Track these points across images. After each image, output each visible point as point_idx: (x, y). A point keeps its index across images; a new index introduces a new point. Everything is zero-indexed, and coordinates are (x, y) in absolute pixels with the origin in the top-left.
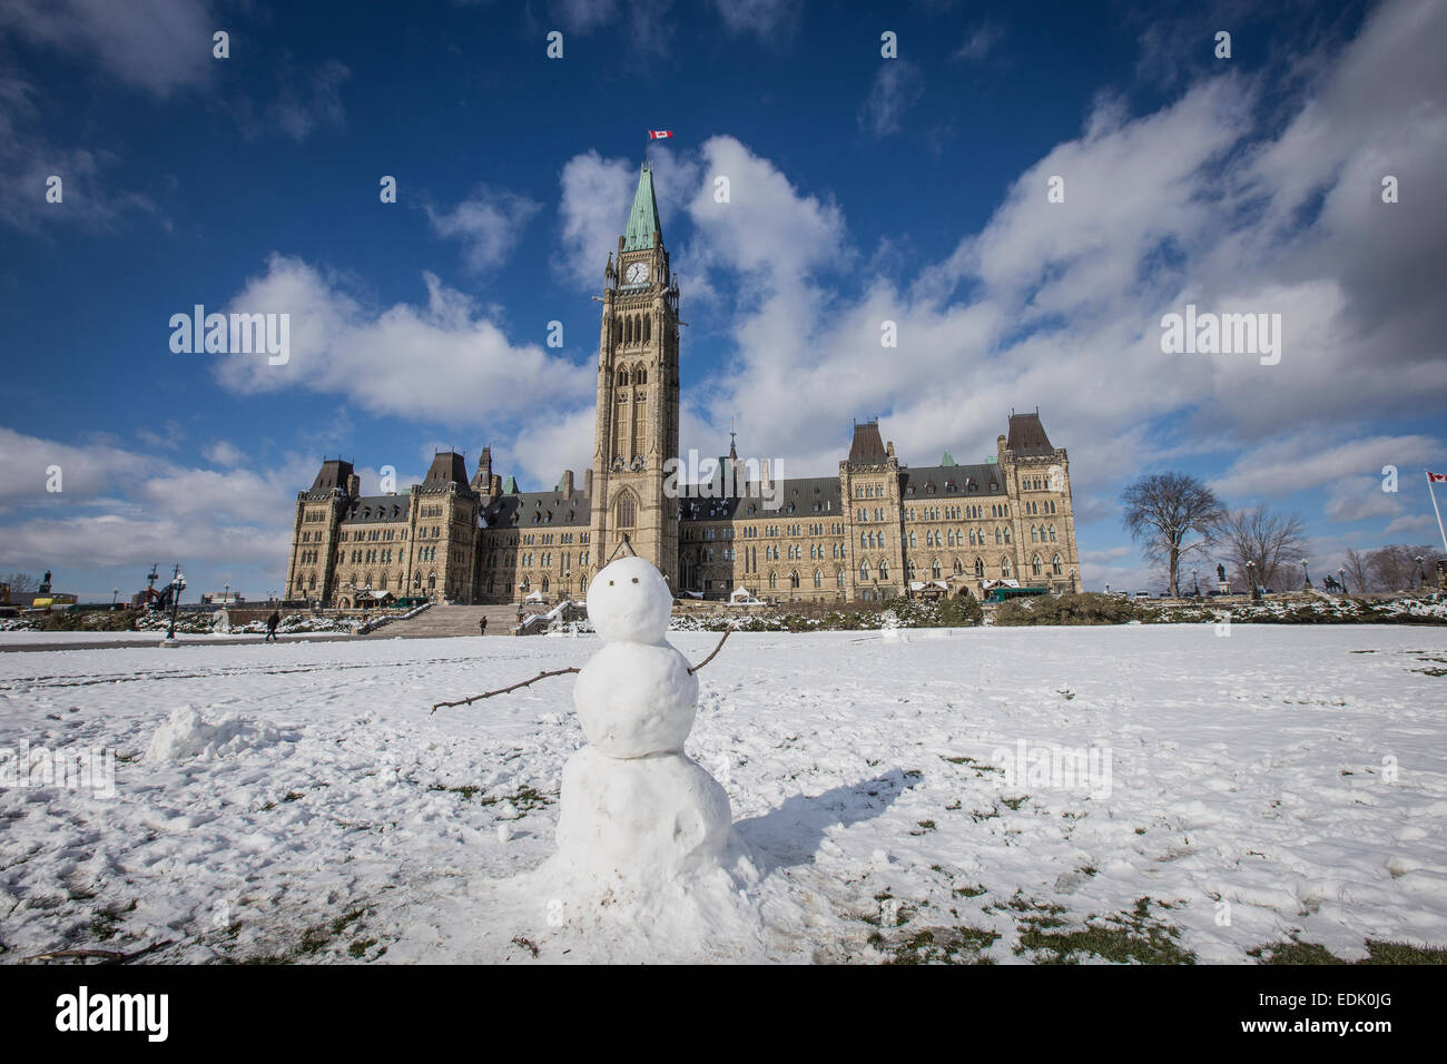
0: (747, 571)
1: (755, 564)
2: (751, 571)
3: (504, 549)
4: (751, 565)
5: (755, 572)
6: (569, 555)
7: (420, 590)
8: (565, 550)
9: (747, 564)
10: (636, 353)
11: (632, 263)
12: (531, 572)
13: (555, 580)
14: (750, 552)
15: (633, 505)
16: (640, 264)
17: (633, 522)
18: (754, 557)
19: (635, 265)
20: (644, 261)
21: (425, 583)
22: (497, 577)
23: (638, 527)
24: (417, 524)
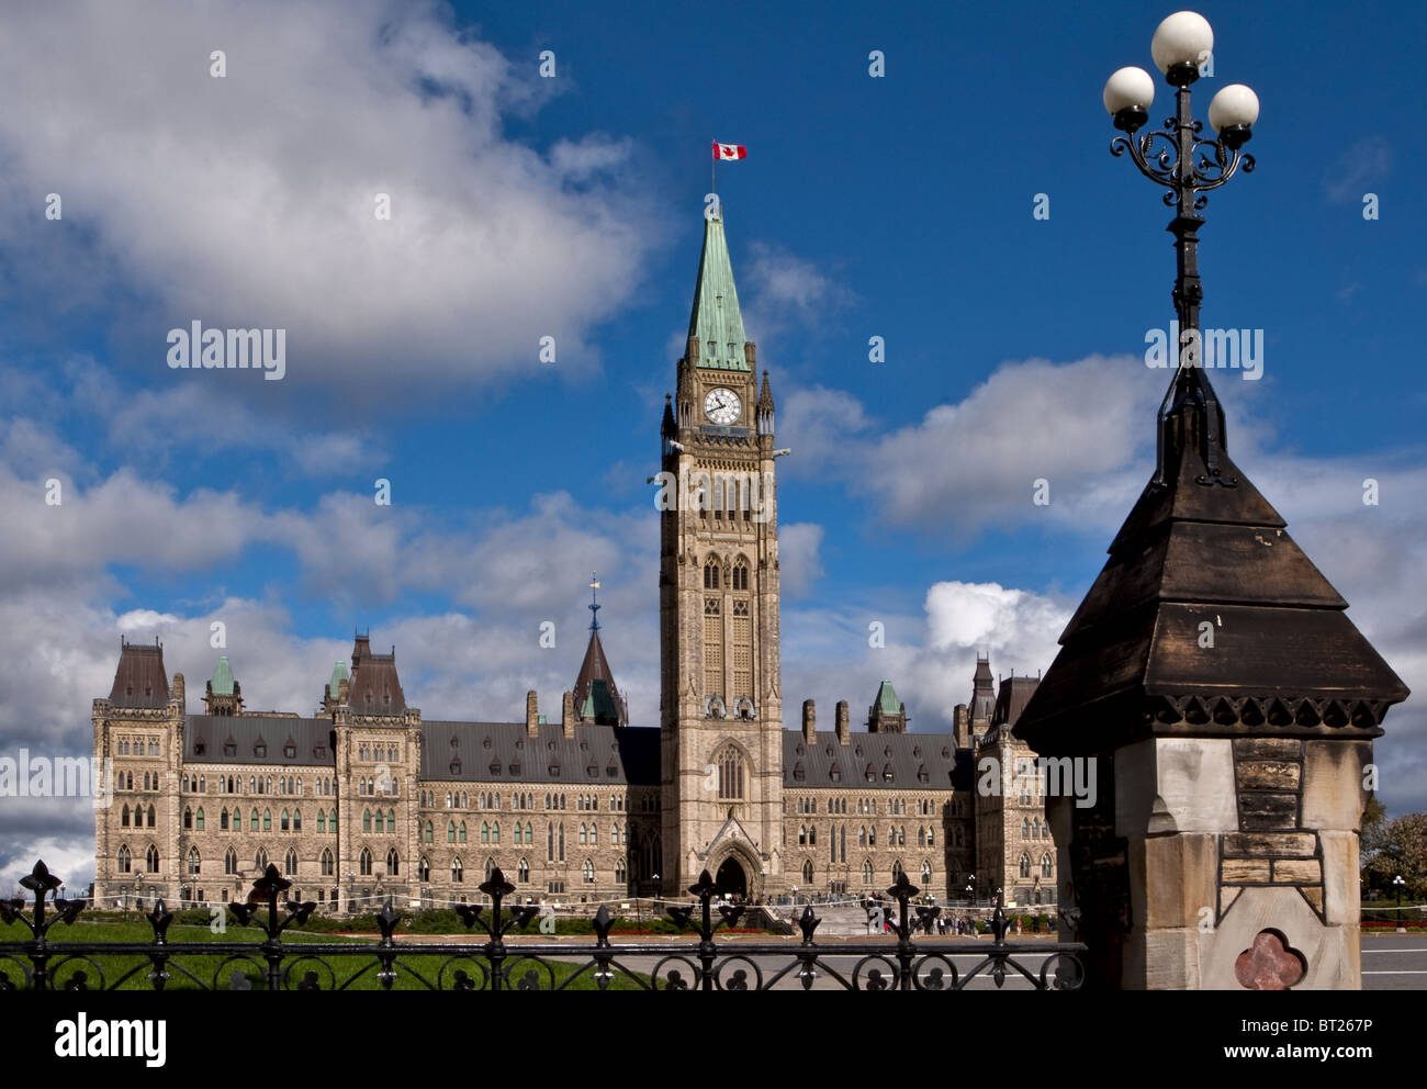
0: (833, 860)
1: (843, 850)
2: (839, 859)
3: (445, 813)
4: (838, 851)
5: (843, 861)
6: (561, 828)
7: (373, 878)
8: (557, 820)
9: (833, 850)
10: (732, 541)
11: (713, 387)
12: (497, 852)
13: (539, 864)
14: (838, 834)
15: (740, 768)
16: (727, 393)
17: (740, 792)
18: (843, 840)
19: (718, 392)
20: (732, 388)
21: (379, 866)
22: (436, 856)
23: (747, 799)
24: (354, 771)
